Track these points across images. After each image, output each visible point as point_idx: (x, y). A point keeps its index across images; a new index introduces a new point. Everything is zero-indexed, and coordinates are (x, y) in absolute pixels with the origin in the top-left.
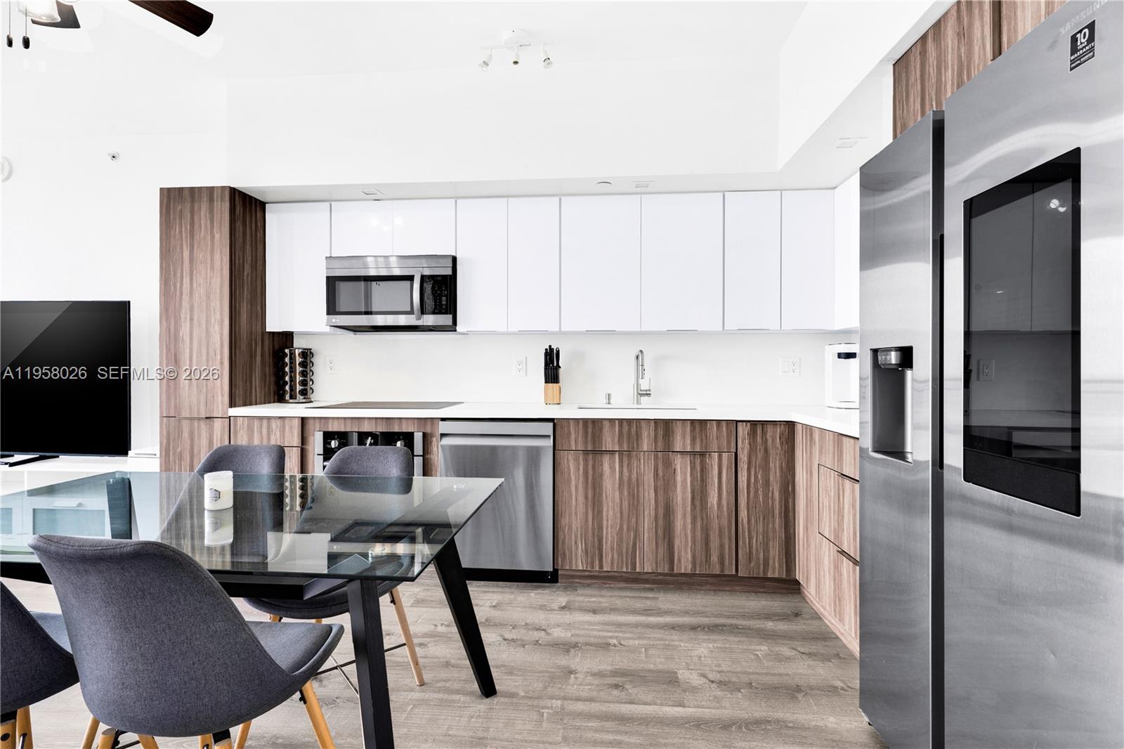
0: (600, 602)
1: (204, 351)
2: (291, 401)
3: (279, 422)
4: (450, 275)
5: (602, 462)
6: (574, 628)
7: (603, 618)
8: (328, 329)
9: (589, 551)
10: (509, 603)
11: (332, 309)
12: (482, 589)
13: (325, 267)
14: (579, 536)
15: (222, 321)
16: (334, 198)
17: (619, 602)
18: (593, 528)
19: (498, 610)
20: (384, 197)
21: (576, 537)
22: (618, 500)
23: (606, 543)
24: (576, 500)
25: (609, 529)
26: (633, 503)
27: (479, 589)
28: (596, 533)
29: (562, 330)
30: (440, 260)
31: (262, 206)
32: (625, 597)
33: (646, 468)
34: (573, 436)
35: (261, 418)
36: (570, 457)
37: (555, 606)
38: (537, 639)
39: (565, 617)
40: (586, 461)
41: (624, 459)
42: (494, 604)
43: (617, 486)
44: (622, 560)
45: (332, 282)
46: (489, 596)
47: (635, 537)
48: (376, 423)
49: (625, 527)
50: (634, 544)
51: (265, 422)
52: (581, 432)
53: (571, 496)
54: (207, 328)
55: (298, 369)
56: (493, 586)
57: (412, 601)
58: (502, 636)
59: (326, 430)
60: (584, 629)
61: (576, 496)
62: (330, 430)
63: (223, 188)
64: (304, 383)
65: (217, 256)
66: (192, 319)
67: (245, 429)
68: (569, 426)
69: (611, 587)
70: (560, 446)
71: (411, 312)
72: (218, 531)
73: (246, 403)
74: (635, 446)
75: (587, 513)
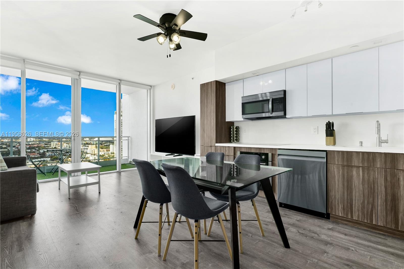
0: (350, 232)
1: (210, 127)
2: (233, 142)
3: (228, 148)
4: (283, 97)
5: (352, 171)
6: (332, 238)
7: (349, 238)
8: (242, 119)
9: (345, 209)
10: (304, 221)
11: (243, 113)
12: (294, 213)
13: (241, 100)
14: (340, 201)
15: (214, 119)
16: (244, 78)
17: (361, 235)
18: (347, 199)
19: (299, 222)
20: (260, 74)
21: (338, 201)
22: (362, 189)
23: (355, 207)
24: (338, 186)
25: (357, 201)
26: (371, 191)
27: (293, 213)
28: (349, 202)
29: (333, 114)
30: (279, 92)
31: (224, 84)
32: (366, 234)
33: (379, 176)
34: (336, 158)
35: (223, 147)
36: (335, 167)
37: (326, 227)
38: (313, 236)
39: (329, 232)
40: (343, 169)
41: (365, 170)
42: (298, 220)
43: (361, 182)
44: (364, 216)
45: (244, 105)
46: (297, 216)
47: (372, 208)
48: (256, 149)
49: (366, 202)
50: (372, 211)
51: (224, 148)
52: (340, 157)
53: (335, 184)
54: (210, 121)
55: (235, 133)
56: (299, 214)
57: (267, 211)
58: (298, 231)
59: (241, 151)
60: (337, 239)
61: (338, 184)
62: (242, 151)
63: (214, 81)
64: (236, 137)
65: (213, 100)
66: (207, 119)
67: (220, 149)
68: (334, 154)
69: (358, 228)
70: (330, 162)
71: (269, 112)
72: (203, 172)
73: (220, 143)
74: (372, 164)
75: (344, 192)
